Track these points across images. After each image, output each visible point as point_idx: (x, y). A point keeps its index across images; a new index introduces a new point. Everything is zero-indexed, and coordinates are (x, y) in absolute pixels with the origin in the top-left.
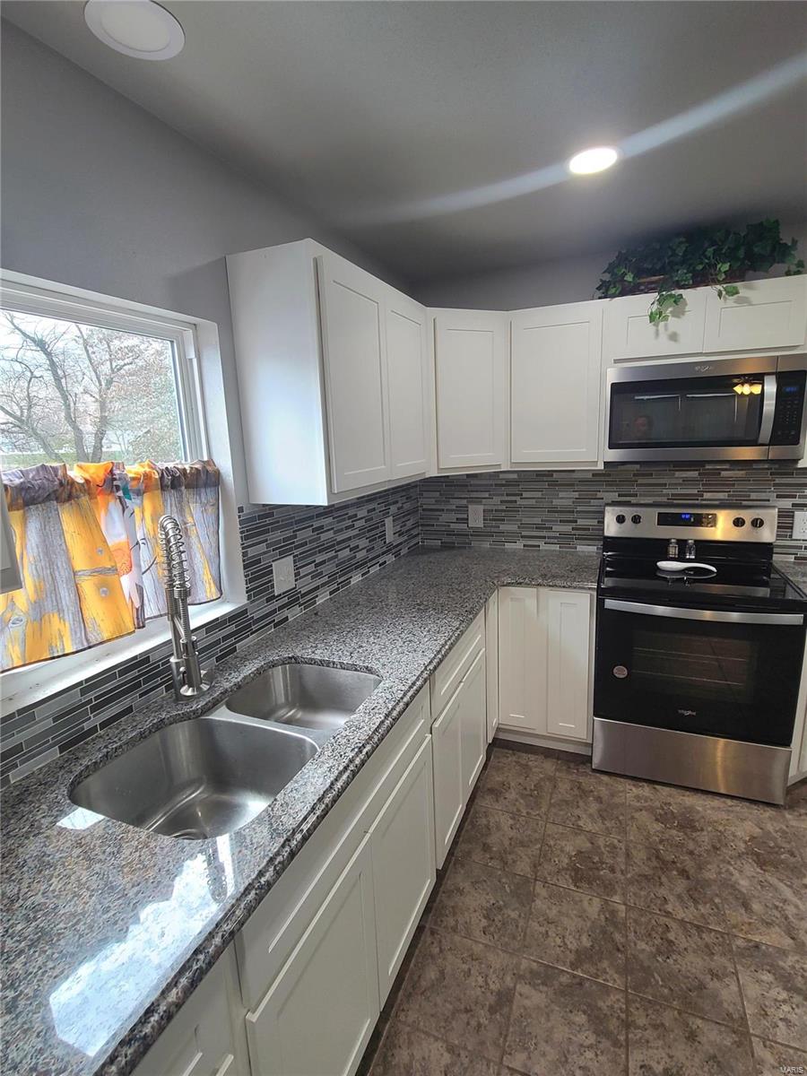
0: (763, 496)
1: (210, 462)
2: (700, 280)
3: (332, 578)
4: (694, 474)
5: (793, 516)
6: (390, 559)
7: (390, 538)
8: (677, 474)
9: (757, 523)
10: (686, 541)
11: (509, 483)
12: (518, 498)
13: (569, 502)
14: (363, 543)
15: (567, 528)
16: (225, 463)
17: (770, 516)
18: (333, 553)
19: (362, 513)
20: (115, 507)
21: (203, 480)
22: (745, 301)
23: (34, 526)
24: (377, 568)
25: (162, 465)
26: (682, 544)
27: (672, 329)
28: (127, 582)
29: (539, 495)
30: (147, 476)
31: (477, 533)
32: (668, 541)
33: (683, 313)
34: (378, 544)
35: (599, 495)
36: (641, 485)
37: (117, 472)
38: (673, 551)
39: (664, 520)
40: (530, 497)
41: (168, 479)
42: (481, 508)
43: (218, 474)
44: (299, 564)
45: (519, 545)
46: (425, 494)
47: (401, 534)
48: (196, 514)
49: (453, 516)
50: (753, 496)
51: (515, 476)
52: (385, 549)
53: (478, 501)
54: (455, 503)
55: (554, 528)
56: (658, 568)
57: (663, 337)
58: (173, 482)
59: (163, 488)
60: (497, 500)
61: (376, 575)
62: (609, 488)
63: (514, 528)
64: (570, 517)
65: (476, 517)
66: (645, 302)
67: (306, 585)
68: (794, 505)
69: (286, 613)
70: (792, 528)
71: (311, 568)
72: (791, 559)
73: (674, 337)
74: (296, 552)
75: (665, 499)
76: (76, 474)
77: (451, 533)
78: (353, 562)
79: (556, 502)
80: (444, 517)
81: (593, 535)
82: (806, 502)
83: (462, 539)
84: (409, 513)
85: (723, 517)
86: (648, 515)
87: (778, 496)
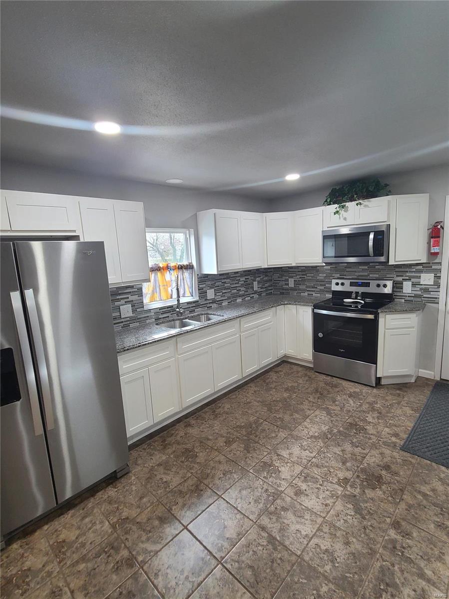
0: (391, 276)
1: (191, 263)
2: (352, 200)
3: (229, 298)
4: (366, 267)
5: (402, 284)
6: (256, 296)
7: (255, 288)
8: (360, 267)
9: (385, 286)
10: (358, 292)
11: (304, 271)
12: (305, 276)
13: (322, 278)
14: (242, 289)
15: (322, 288)
16: (194, 264)
17: (389, 284)
18: (229, 291)
19: (243, 279)
20: (168, 272)
21: (189, 267)
22: (366, 206)
23: (153, 275)
24: (249, 298)
25: (179, 264)
26: (357, 293)
27: (344, 216)
28: (169, 289)
29: (312, 275)
30: (175, 266)
31: (292, 289)
32: (352, 292)
33: (347, 210)
34: (250, 291)
36: (348, 271)
37: (169, 265)
38: (354, 295)
39: (352, 284)
40: (309, 276)
41: (180, 266)
42: (293, 280)
43: (193, 266)
44: (216, 292)
45: (306, 294)
46: (275, 275)
47: (262, 288)
48: (187, 274)
49: (284, 283)
50: (388, 276)
51: (304, 268)
52: (253, 292)
53: (292, 277)
54: (284, 278)
55: (318, 288)
56: (344, 302)
57: (342, 219)
58: (181, 268)
59: (179, 268)
60: (298, 277)
61: (248, 300)
62: (336, 273)
63: (304, 287)
64: (323, 283)
65: (291, 283)
66: (334, 207)
67: (218, 298)
68: (403, 279)
69: (211, 305)
70: (402, 288)
71: (221, 293)
72: (403, 301)
73: (345, 219)
74: (215, 288)
75: (356, 277)
76: (161, 265)
77: (283, 289)
78: (238, 294)
79: (318, 278)
80: (281, 283)
81: (329, 290)
82: (408, 278)
83: (286, 291)
84: (267, 281)
85: (373, 284)
86: (347, 282)
87: (397, 276)
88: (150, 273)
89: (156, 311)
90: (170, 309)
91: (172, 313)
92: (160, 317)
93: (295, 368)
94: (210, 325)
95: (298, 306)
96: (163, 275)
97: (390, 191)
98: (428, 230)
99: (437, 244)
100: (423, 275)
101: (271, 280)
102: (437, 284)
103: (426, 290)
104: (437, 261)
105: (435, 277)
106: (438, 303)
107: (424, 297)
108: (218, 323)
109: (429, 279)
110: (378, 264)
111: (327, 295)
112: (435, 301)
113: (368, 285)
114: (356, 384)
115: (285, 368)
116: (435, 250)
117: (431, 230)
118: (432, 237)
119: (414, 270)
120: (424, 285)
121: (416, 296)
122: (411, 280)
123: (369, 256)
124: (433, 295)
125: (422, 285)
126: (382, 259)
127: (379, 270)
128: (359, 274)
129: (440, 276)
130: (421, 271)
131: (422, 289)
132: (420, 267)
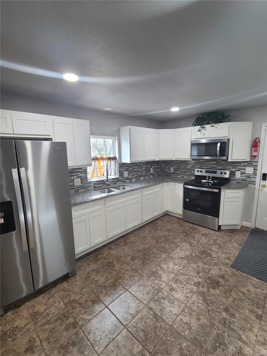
0: (229, 168)
1: (116, 156)
2: (208, 124)
3: (136, 177)
4: (215, 162)
5: (235, 173)
6: (151, 176)
7: (152, 172)
8: (212, 162)
9: (225, 173)
11: (179, 163)
12: (180, 166)
13: (190, 167)
14: (144, 172)
15: (189, 173)
17: (228, 172)
18: (137, 173)
19: (145, 166)
20: (102, 161)
21: (114, 158)
22: (216, 127)
23: (94, 162)
24: (148, 177)
25: (108, 156)
26: (209, 177)
27: (204, 133)
28: (102, 171)
29: (184, 166)
30: (106, 158)
31: (172, 173)
32: (207, 176)
33: (206, 130)
34: (148, 174)
35: (196, 166)
36: (205, 164)
37: (103, 157)
38: (207, 178)
39: (206, 172)
40: (182, 166)
41: (109, 158)
42: (173, 168)
43: (116, 158)
44: (129, 173)
45: (180, 176)
46: (163, 165)
47: (155, 172)
48: (113, 162)
49: (168, 169)
50: (227, 168)
51: (180, 161)
52: (150, 174)
53: (173, 166)
54: (168, 167)
55: (187, 173)
56: (202, 182)
57: (202, 134)
58: (109, 159)
59: (108, 159)
60: (176, 166)
61: (147, 179)
62: (198, 165)
63: (179, 172)
64: (190, 171)
65: (172, 170)
66: (198, 127)
67: (130, 177)
68: (236, 170)
69: (126, 180)
70: (235, 175)
71: (132, 174)
72: (235, 182)
73: (204, 134)
74: (129, 171)
75: (209, 168)
76: (98, 157)
77: (167, 173)
78: (141, 175)
79: (187, 167)
80: (166, 170)
81: (193, 175)
82: (238, 169)
83: (169, 174)
84: (158, 168)
85: (219, 172)
86: (204, 171)
87: (232, 168)
88: (92, 161)
89: (94, 183)
90: (102, 182)
91: (103, 184)
92: (96, 186)
93: (172, 218)
94: (125, 192)
95: (175, 183)
96: (99, 162)
97: (230, 120)
98: (251, 142)
99: (256, 151)
100: (247, 168)
101: (160, 168)
102: (255, 174)
103: (249, 177)
104: (255, 160)
105: (254, 169)
106: (255, 184)
107: (247, 181)
108: (129, 191)
109: (251, 171)
110: (222, 161)
111: (192, 177)
112: (253, 183)
113: (215, 172)
114: (207, 229)
115: (166, 218)
116: (254, 154)
117: (253, 143)
118: (253, 147)
119: (242, 165)
120: (248, 174)
121: (243, 180)
122: (240, 170)
123: (217, 156)
124: (252, 179)
125: (246, 174)
126: (224, 158)
127: (222, 164)
128: (211, 166)
129: (257, 169)
130: (246, 166)
131: (247, 176)
132: (246, 164)
